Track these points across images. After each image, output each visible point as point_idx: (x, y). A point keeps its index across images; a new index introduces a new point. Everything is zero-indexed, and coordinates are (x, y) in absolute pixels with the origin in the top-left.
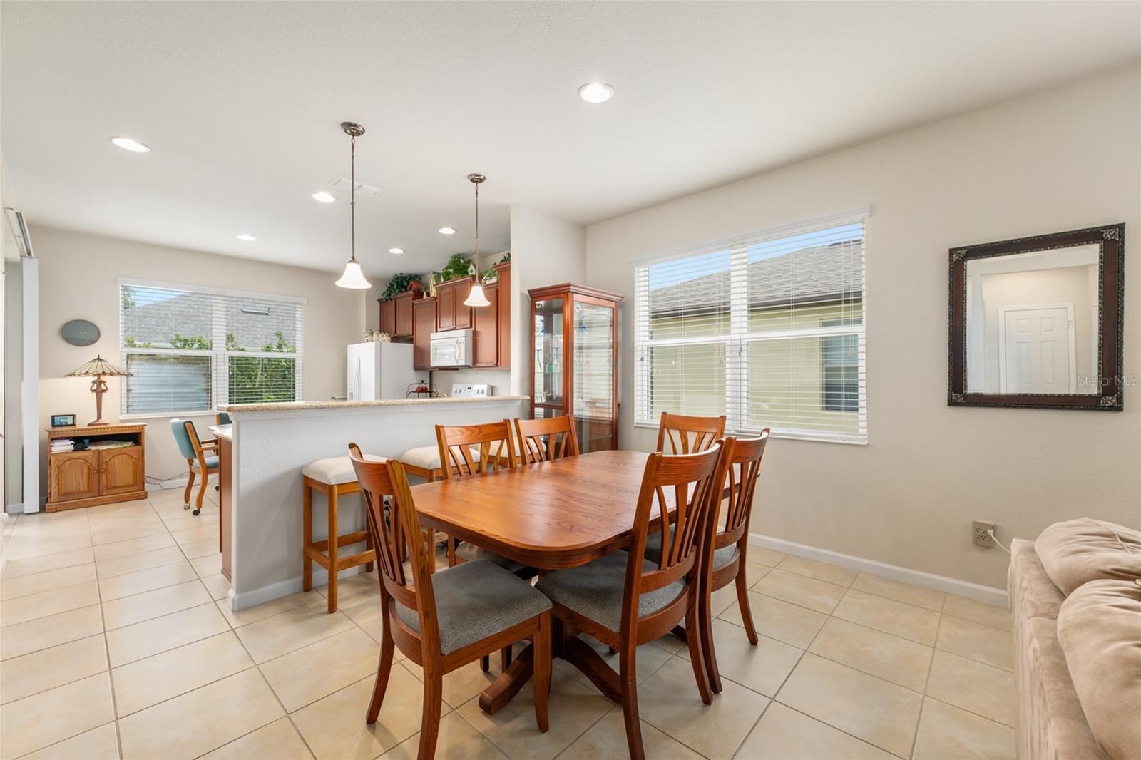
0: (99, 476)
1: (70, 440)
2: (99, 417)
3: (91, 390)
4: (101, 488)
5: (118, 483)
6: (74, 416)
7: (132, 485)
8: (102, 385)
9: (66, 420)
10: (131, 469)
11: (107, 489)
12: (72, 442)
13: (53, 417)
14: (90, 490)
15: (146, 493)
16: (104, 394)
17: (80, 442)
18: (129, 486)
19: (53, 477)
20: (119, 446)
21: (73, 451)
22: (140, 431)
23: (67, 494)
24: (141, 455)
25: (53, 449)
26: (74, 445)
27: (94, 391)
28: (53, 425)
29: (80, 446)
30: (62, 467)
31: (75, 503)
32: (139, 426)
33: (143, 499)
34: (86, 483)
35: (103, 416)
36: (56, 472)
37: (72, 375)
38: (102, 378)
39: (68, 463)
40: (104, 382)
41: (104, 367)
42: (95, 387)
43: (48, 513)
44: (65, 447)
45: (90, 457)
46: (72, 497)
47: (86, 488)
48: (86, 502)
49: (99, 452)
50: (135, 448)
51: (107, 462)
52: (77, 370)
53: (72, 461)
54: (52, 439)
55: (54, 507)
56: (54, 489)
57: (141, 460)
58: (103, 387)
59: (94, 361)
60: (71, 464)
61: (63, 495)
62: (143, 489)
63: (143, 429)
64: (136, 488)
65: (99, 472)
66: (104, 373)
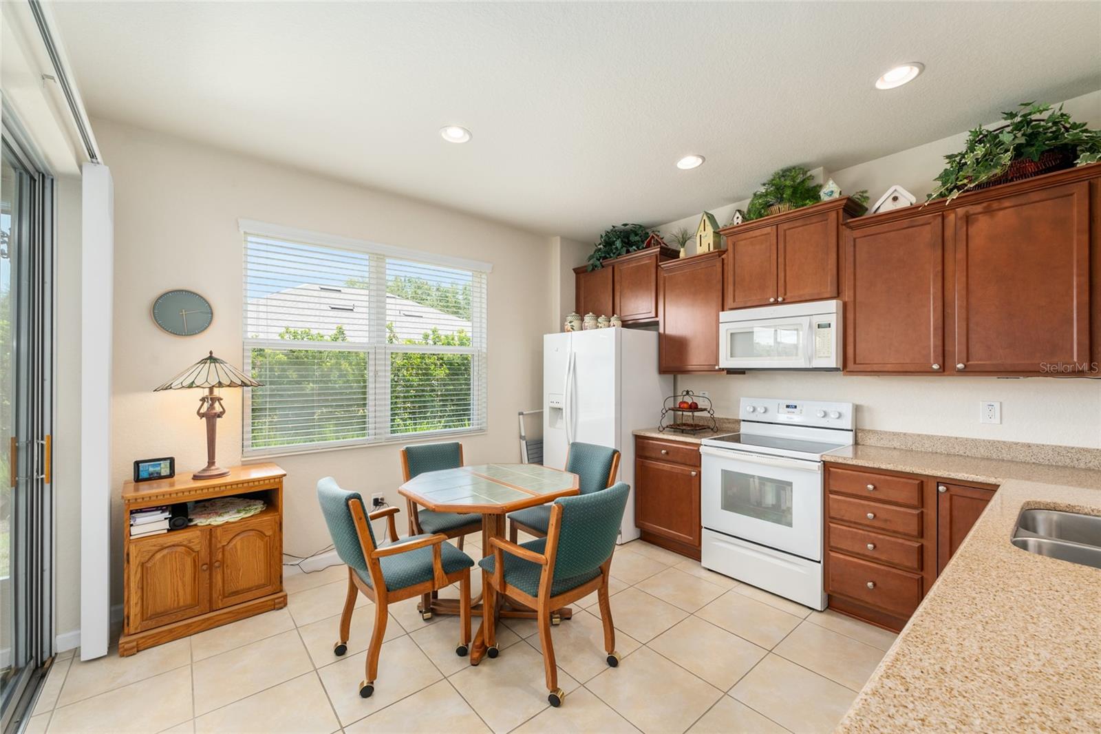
0: (211, 575)
1: (163, 511)
2: (211, 462)
3: (198, 413)
4: (215, 596)
5: (243, 584)
6: (172, 461)
7: (264, 586)
8: (217, 405)
9: (157, 469)
10: (261, 556)
11: (224, 597)
12: (167, 515)
13: (137, 464)
14: (196, 602)
15: (286, 595)
16: (218, 420)
17: (180, 514)
18: (258, 587)
19: (133, 585)
20: (242, 515)
21: (168, 530)
22: (275, 487)
23: (158, 615)
24: (277, 529)
25: (134, 530)
26: (170, 519)
27: (201, 415)
28: (138, 479)
29: (179, 520)
30: (149, 565)
31: (171, 631)
32: (274, 478)
33: (281, 608)
34: (189, 589)
35: (217, 459)
36: (139, 575)
37: (169, 388)
38: (217, 392)
39: (159, 556)
40: (219, 399)
41: (221, 373)
42: (204, 410)
43: (122, 656)
44: (152, 524)
45: (197, 541)
46: (167, 620)
47: (189, 601)
48: (189, 625)
49: (211, 530)
50: (267, 518)
51: (224, 546)
52: (176, 378)
53: (165, 552)
54: (132, 512)
55: (135, 644)
56: (134, 608)
57: (277, 538)
58: (218, 408)
59: (204, 361)
60: (164, 556)
61: (150, 618)
62: (281, 591)
63: (281, 482)
64: (269, 589)
65: (211, 566)
66: (220, 385)
